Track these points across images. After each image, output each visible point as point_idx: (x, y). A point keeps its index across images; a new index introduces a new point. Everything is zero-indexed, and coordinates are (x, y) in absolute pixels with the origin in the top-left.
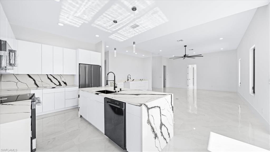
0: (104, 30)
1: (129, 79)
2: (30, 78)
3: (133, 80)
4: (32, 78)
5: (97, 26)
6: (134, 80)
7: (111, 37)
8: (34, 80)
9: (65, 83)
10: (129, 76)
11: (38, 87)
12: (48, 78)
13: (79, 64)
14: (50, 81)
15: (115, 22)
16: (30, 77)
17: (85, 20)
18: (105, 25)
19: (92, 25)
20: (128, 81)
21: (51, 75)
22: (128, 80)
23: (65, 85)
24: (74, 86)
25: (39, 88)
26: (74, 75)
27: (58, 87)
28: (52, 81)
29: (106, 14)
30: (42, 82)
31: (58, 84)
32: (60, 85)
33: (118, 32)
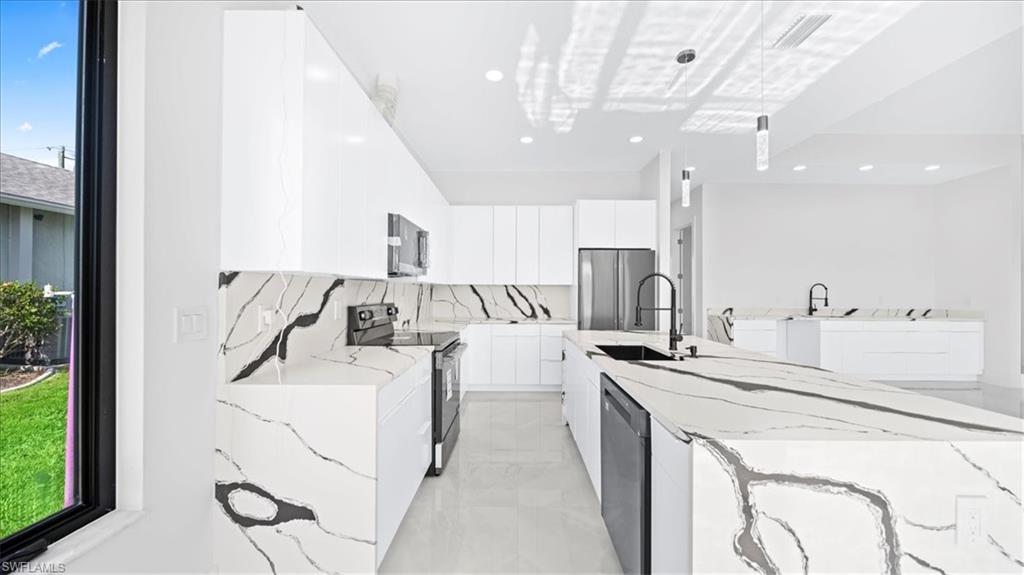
0: (653, 108)
1: (818, 304)
2: (475, 295)
3: (848, 313)
4: (478, 295)
5: (623, 106)
6: (854, 311)
7: (694, 125)
8: (482, 301)
9: (546, 311)
10: (819, 292)
11: (488, 317)
12: (509, 294)
13: (580, 249)
14: (512, 303)
15: (687, 57)
16: (475, 291)
17: (580, 100)
18: (648, 90)
19: (607, 107)
20: (811, 314)
21: (514, 286)
22: (811, 311)
23: (546, 316)
24: (566, 320)
25: (490, 321)
26: (568, 286)
27: (529, 320)
28: (515, 304)
29: (641, 44)
30: (496, 304)
31: (529, 313)
32: (534, 315)
33: (717, 92)
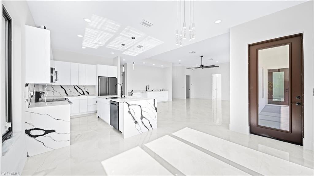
0: (117, 49)
1: (147, 89)
2: (62, 89)
3: (152, 91)
4: (63, 88)
5: (110, 48)
7: (124, 53)
8: (65, 90)
9: (88, 93)
10: (148, 87)
11: (68, 95)
12: (75, 88)
13: (99, 77)
14: (76, 91)
15: (123, 45)
16: (62, 87)
19: (107, 47)
21: (77, 86)
22: (147, 90)
23: (88, 94)
24: (94, 94)
25: (68, 96)
26: (95, 86)
27: (82, 95)
28: (77, 91)
30: (70, 91)
31: (82, 93)
32: (84, 94)
